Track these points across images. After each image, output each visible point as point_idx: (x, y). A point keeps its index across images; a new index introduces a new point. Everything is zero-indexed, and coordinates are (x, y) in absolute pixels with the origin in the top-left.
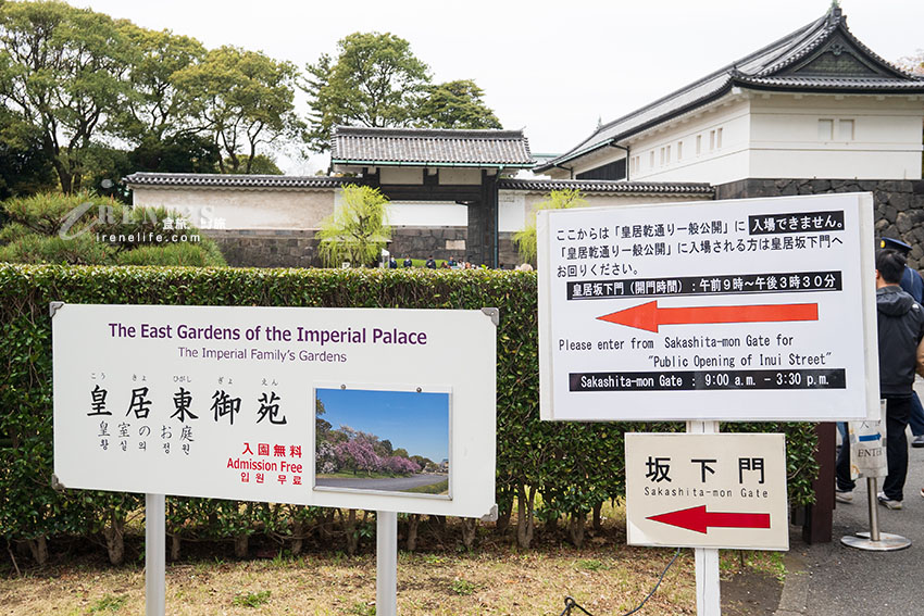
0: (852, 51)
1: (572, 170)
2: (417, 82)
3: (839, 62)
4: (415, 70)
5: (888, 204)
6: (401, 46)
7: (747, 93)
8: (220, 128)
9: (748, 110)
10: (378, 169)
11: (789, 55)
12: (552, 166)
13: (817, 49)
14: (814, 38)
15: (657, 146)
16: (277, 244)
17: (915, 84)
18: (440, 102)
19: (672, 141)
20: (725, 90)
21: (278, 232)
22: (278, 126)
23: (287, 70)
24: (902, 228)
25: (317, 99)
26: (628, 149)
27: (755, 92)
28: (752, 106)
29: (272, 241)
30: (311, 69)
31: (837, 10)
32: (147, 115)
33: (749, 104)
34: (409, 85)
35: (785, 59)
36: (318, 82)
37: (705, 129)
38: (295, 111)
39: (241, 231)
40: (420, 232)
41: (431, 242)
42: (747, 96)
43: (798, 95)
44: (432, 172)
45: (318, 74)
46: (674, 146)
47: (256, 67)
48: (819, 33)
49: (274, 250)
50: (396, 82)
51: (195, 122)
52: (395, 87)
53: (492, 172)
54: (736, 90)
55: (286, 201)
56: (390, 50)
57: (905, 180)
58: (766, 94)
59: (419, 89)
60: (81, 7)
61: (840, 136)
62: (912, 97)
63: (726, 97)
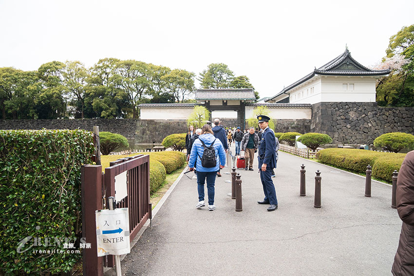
0: (352, 63)
1: (275, 101)
2: (230, 76)
3: (349, 66)
4: (229, 73)
5: (365, 109)
6: (225, 67)
7: (320, 76)
8: (175, 91)
9: (320, 81)
10: (209, 101)
11: (333, 64)
12: (269, 100)
13: (341, 62)
14: (341, 59)
15: (297, 93)
16: (180, 124)
17: (372, 73)
18: (237, 82)
19: (300, 91)
20: (313, 75)
21: (180, 120)
22: (191, 91)
23: (192, 75)
24: (370, 117)
25: (201, 82)
26: (289, 94)
27: (322, 75)
28: (322, 80)
29: (178, 123)
30: (201, 74)
31: (347, 51)
32: (156, 88)
33: (321, 79)
34: (229, 78)
35: (332, 65)
36: (202, 77)
37: (309, 87)
38: (195, 86)
39: (170, 120)
40: (230, 120)
41: (234, 122)
42: (320, 77)
43: (336, 76)
44: (225, 101)
45: (203, 75)
46: (301, 93)
47: (183, 74)
48: (342, 58)
49: (179, 125)
50: (224, 76)
51: (168, 90)
52: (225, 78)
53: (243, 101)
54: (316, 75)
55: (182, 111)
56: (222, 68)
57: (370, 102)
58: (326, 76)
59: (231, 79)
60: (138, 61)
61: (350, 89)
62: (372, 77)
63: (313, 77)
